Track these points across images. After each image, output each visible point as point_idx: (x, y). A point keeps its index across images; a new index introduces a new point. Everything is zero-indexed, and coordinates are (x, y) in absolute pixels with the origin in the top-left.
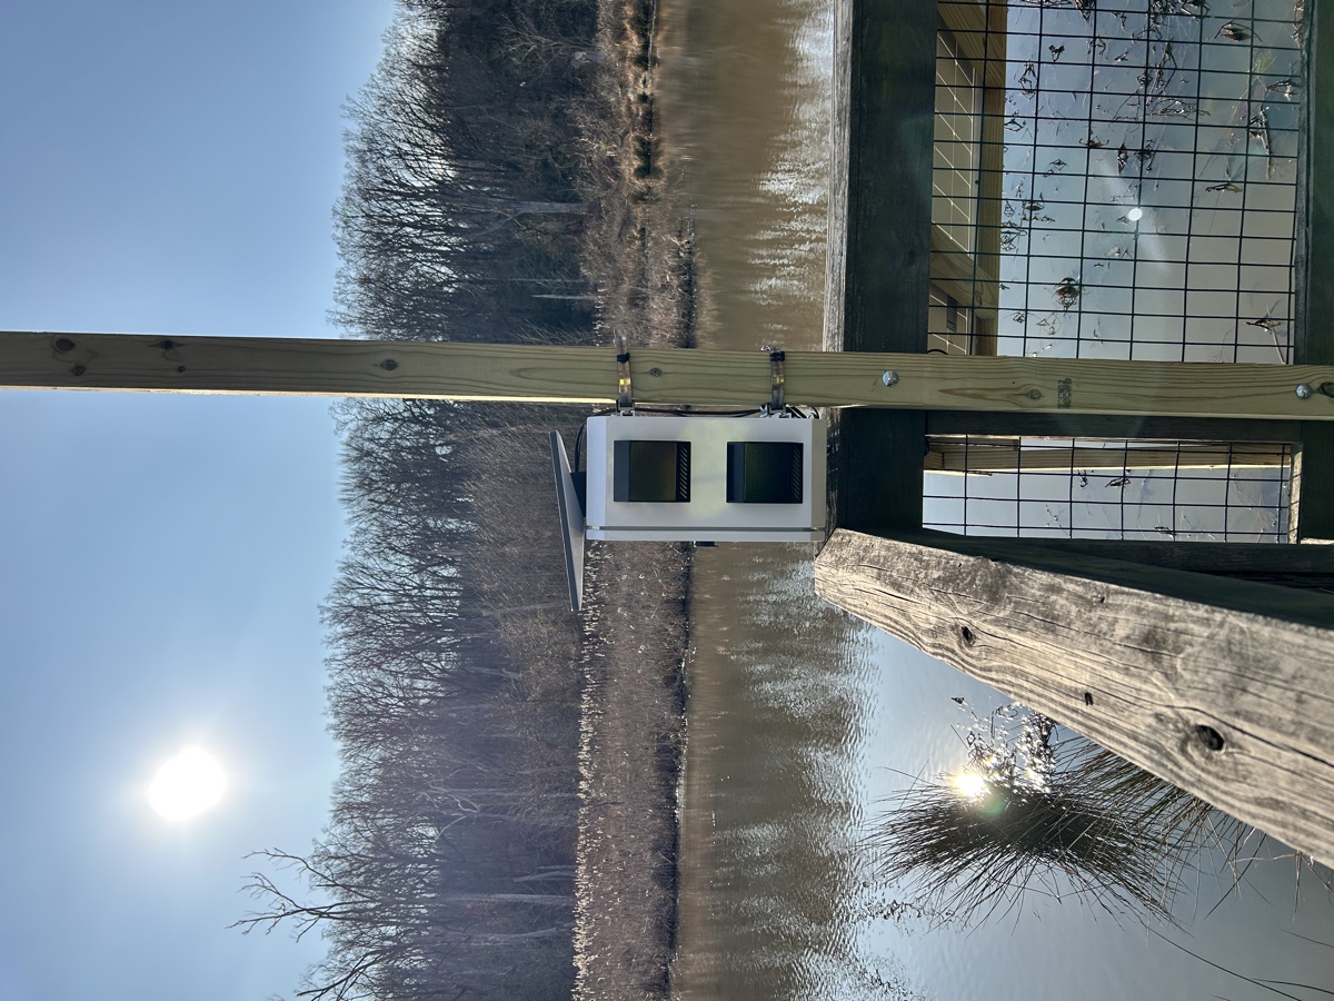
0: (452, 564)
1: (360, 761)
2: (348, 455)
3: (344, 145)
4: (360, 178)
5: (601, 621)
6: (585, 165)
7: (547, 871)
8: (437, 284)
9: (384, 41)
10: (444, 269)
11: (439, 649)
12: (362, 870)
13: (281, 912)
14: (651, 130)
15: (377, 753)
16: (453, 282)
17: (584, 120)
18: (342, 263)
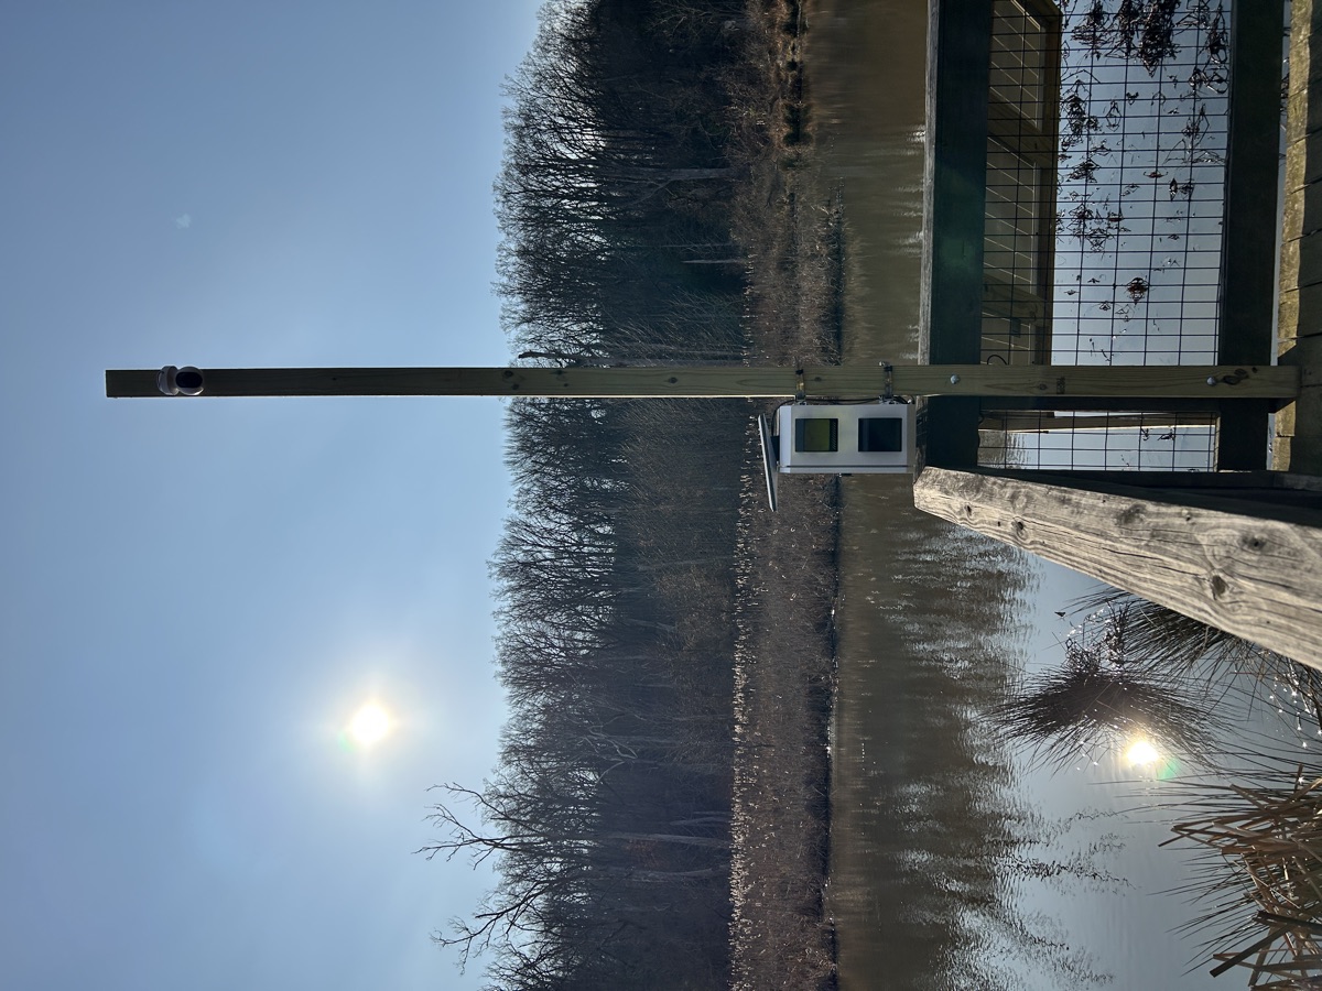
0: (609, 521)
1: (527, 707)
2: (511, 420)
3: (503, 122)
4: (518, 152)
5: (753, 575)
6: (735, 132)
7: (702, 816)
8: (591, 252)
9: (539, 18)
10: (597, 238)
11: (597, 603)
12: (529, 809)
13: (459, 842)
14: (800, 98)
15: (541, 699)
16: (606, 250)
17: (734, 88)
18: (503, 236)
